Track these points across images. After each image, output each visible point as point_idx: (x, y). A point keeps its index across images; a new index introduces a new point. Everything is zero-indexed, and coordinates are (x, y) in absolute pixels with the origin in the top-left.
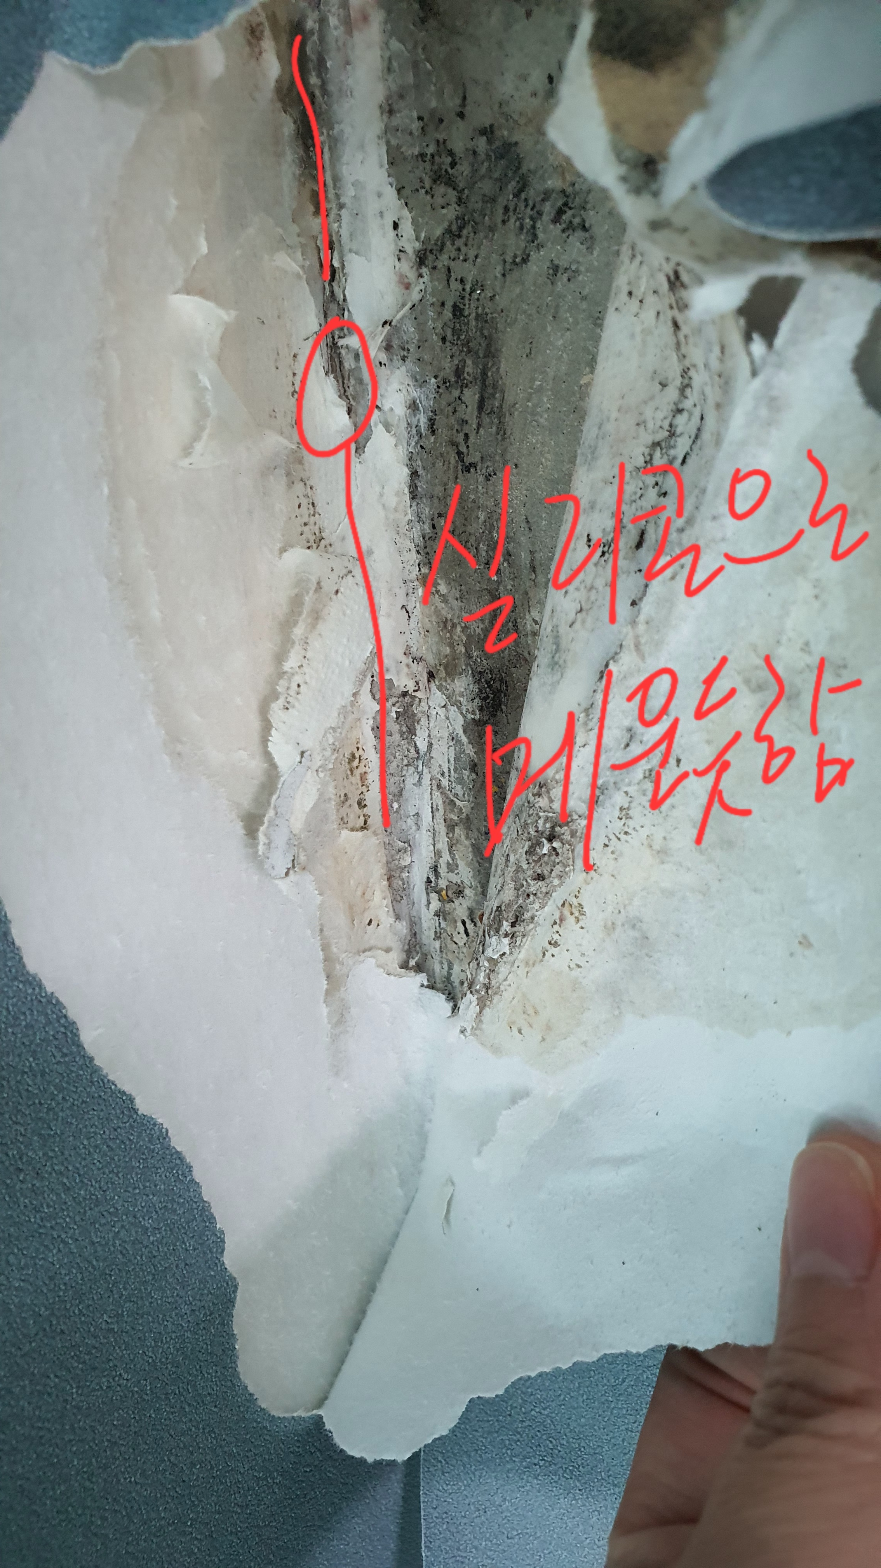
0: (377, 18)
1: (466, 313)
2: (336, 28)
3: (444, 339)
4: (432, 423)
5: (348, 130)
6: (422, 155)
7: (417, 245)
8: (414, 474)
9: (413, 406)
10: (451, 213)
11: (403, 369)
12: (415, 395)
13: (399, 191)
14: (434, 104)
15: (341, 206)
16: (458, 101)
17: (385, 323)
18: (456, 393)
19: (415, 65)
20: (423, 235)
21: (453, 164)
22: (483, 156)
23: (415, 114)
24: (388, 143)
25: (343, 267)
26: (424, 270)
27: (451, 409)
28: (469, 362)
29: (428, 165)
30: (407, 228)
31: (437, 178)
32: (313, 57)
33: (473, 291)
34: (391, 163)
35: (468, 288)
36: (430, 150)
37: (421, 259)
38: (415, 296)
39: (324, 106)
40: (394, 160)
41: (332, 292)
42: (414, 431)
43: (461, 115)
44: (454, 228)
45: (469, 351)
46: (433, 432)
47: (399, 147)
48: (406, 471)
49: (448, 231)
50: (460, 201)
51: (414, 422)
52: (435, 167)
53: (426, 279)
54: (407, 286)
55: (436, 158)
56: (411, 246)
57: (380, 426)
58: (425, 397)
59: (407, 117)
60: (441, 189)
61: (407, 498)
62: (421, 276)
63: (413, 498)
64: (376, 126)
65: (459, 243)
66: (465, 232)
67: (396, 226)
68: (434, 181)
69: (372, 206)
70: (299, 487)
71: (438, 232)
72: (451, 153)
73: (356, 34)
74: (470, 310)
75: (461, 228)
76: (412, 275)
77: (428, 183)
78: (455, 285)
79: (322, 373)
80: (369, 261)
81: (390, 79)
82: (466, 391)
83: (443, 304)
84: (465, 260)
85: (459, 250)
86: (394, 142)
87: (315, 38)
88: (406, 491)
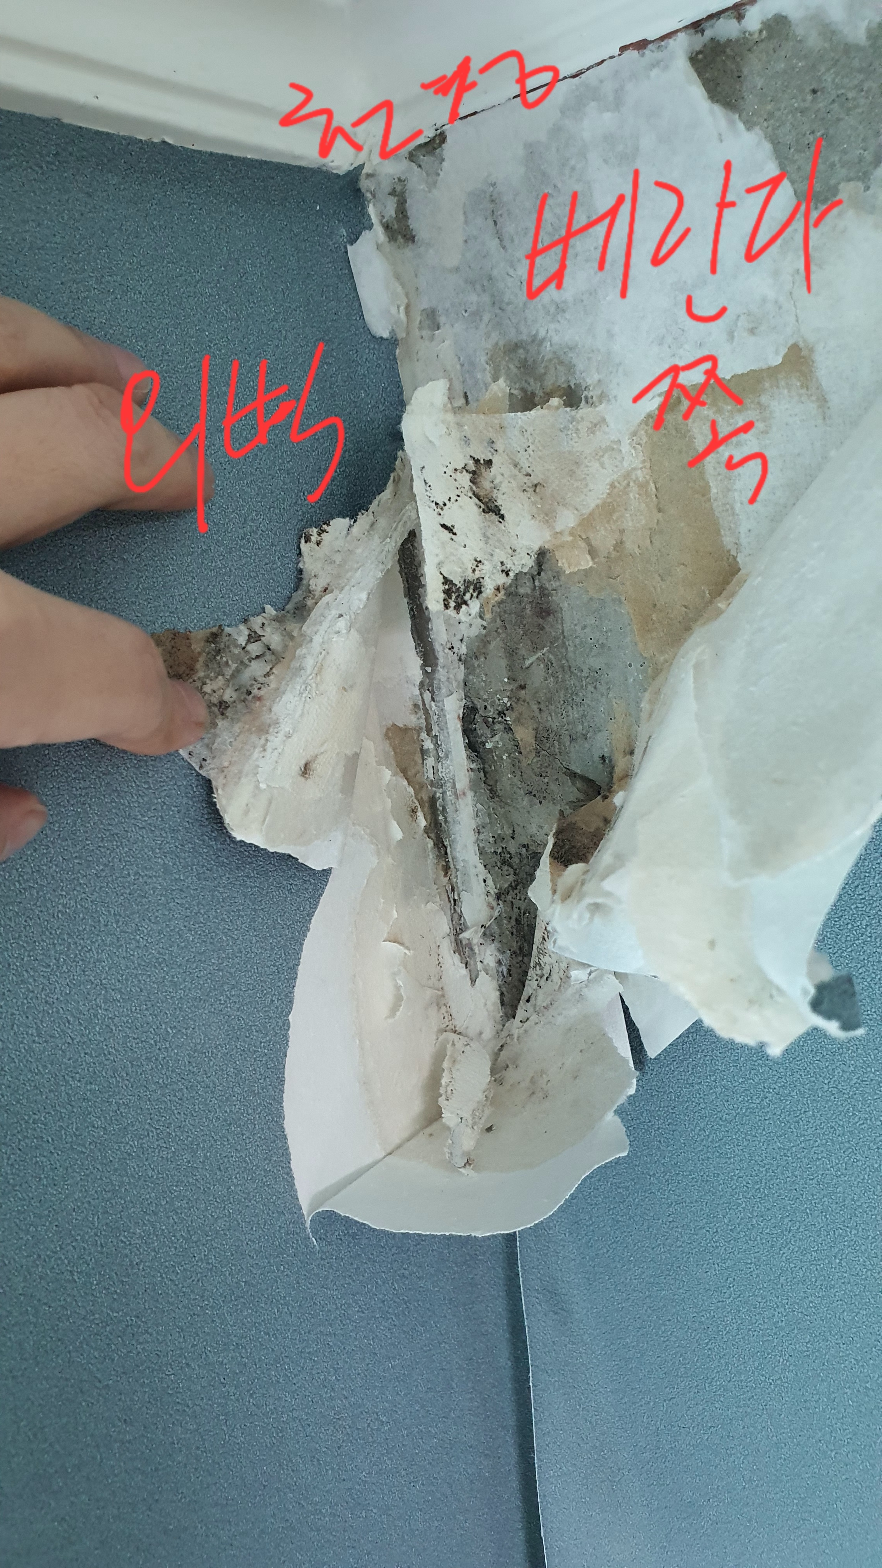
0: (470, 795)
1: (522, 923)
2: (450, 796)
3: (512, 934)
4: (509, 970)
5: (458, 838)
6: (495, 852)
7: (496, 891)
8: (502, 994)
9: (499, 962)
10: (511, 878)
11: (493, 945)
12: (500, 957)
13: (485, 866)
14: (499, 832)
15: (457, 870)
16: (511, 832)
17: (482, 926)
18: (521, 958)
19: (489, 815)
20: (498, 887)
21: (511, 858)
22: (525, 856)
23: (491, 835)
24: (478, 845)
25: (460, 898)
26: (500, 902)
27: (518, 965)
28: (525, 945)
29: (499, 857)
30: (490, 882)
31: (504, 863)
32: (441, 808)
33: (524, 914)
34: (481, 854)
35: (522, 911)
36: (500, 850)
37: (498, 897)
38: (496, 914)
39: (447, 828)
40: (482, 852)
41: (455, 909)
42: (500, 974)
43: (513, 838)
44: (513, 884)
45: (525, 940)
46: (510, 975)
47: (484, 848)
48: (498, 993)
49: (510, 885)
50: (515, 874)
51: (500, 970)
52: (502, 858)
53: (501, 906)
54: (492, 908)
55: (502, 855)
56: (493, 891)
57: (483, 972)
58: (506, 958)
59: (487, 835)
60: (506, 868)
61: (500, 1005)
62: (498, 904)
63: (502, 1005)
64: (472, 837)
65: (516, 891)
66: (518, 887)
67: (485, 881)
68: (502, 864)
69: (472, 872)
70: (443, 1009)
71: (506, 886)
72: (509, 853)
73: (460, 800)
74: (524, 921)
75: (517, 885)
76: (494, 903)
77: (499, 864)
78: (516, 910)
79: (452, 952)
80: (472, 895)
81: (478, 819)
82: (525, 958)
83: (510, 918)
84: (520, 900)
85: (516, 894)
86: (481, 845)
87: (441, 800)
88: (499, 1002)
